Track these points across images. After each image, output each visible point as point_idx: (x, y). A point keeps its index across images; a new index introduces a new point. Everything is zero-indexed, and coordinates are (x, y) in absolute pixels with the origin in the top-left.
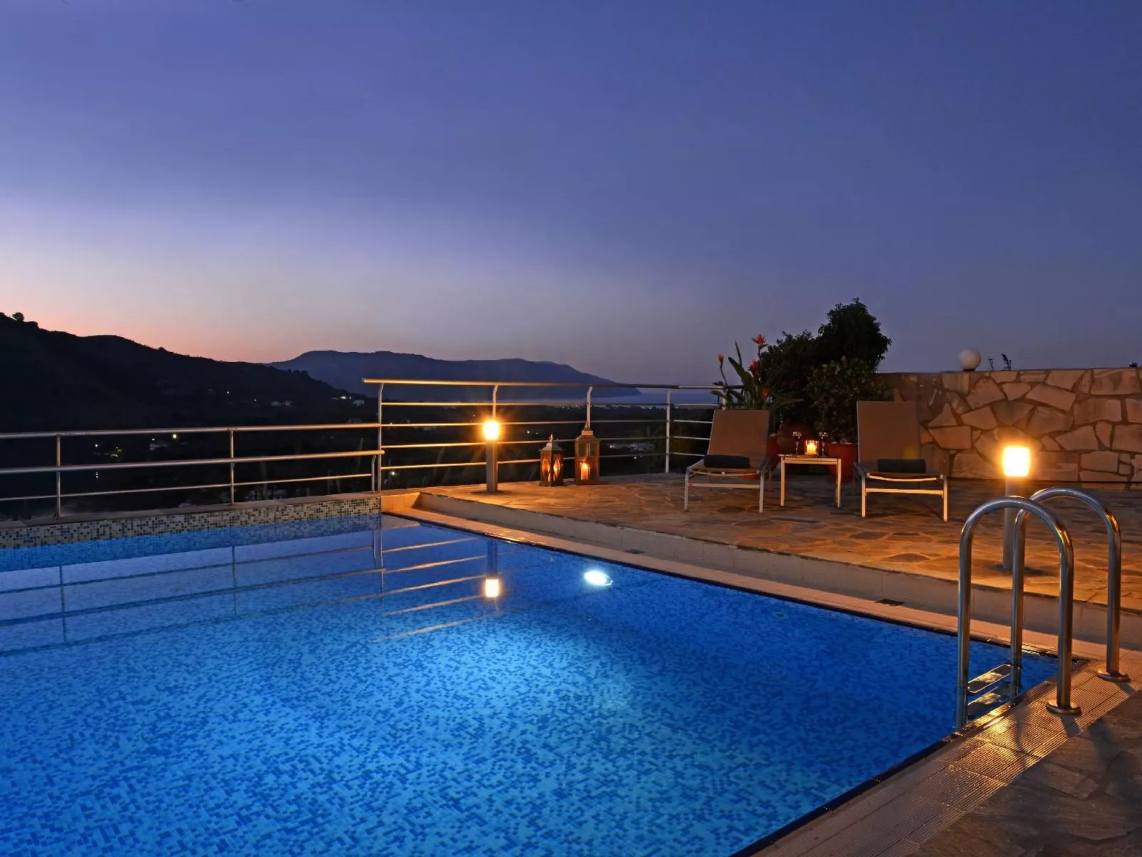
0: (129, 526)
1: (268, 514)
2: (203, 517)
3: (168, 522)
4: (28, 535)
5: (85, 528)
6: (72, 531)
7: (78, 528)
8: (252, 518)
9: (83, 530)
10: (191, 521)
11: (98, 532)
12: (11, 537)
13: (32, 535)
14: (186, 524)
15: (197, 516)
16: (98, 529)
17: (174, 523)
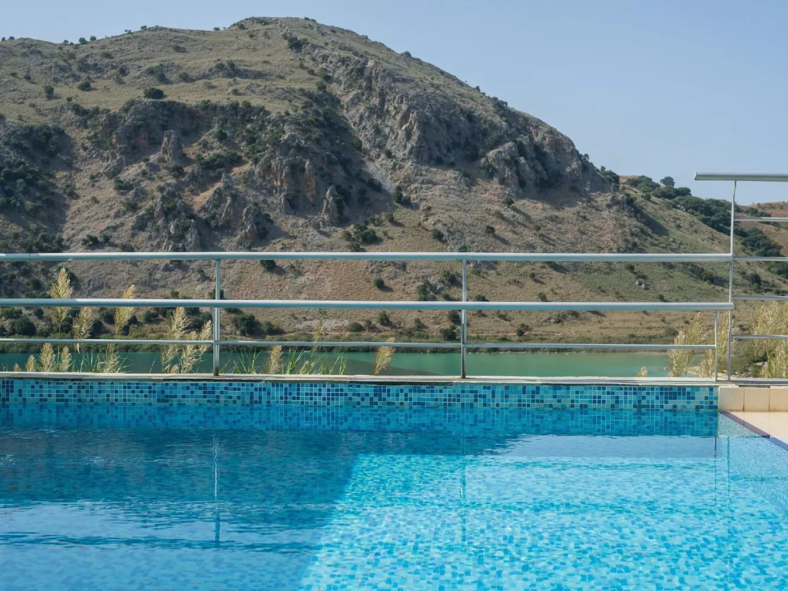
0: (295, 394)
1: (507, 396)
2: (402, 391)
3: (350, 394)
4: (163, 392)
5: (235, 389)
6: (217, 392)
7: (226, 388)
8: (481, 401)
9: (231, 393)
10: (384, 395)
11: (252, 398)
12: (141, 392)
13: (167, 392)
14: (376, 399)
15: (393, 389)
16: (252, 393)
17: (358, 395)
